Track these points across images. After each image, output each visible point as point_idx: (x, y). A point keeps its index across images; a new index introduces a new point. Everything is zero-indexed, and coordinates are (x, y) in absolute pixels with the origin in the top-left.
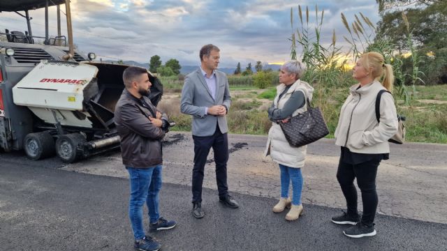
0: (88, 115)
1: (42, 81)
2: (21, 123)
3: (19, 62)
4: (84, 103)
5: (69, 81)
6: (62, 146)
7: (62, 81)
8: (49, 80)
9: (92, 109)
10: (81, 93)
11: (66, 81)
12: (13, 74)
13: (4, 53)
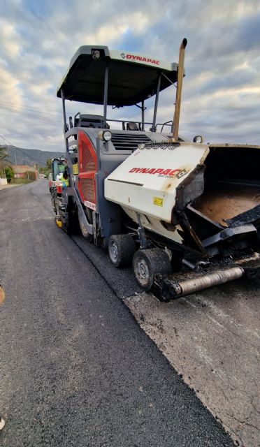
0: (179, 227)
1: (130, 172)
2: (109, 220)
3: (117, 149)
4: (174, 211)
5: (160, 171)
6: (139, 264)
7: (152, 171)
8: (139, 170)
9: (186, 223)
10: (173, 192)
11: (156, 172)
12: (108, 162)
13: (101, 138)
